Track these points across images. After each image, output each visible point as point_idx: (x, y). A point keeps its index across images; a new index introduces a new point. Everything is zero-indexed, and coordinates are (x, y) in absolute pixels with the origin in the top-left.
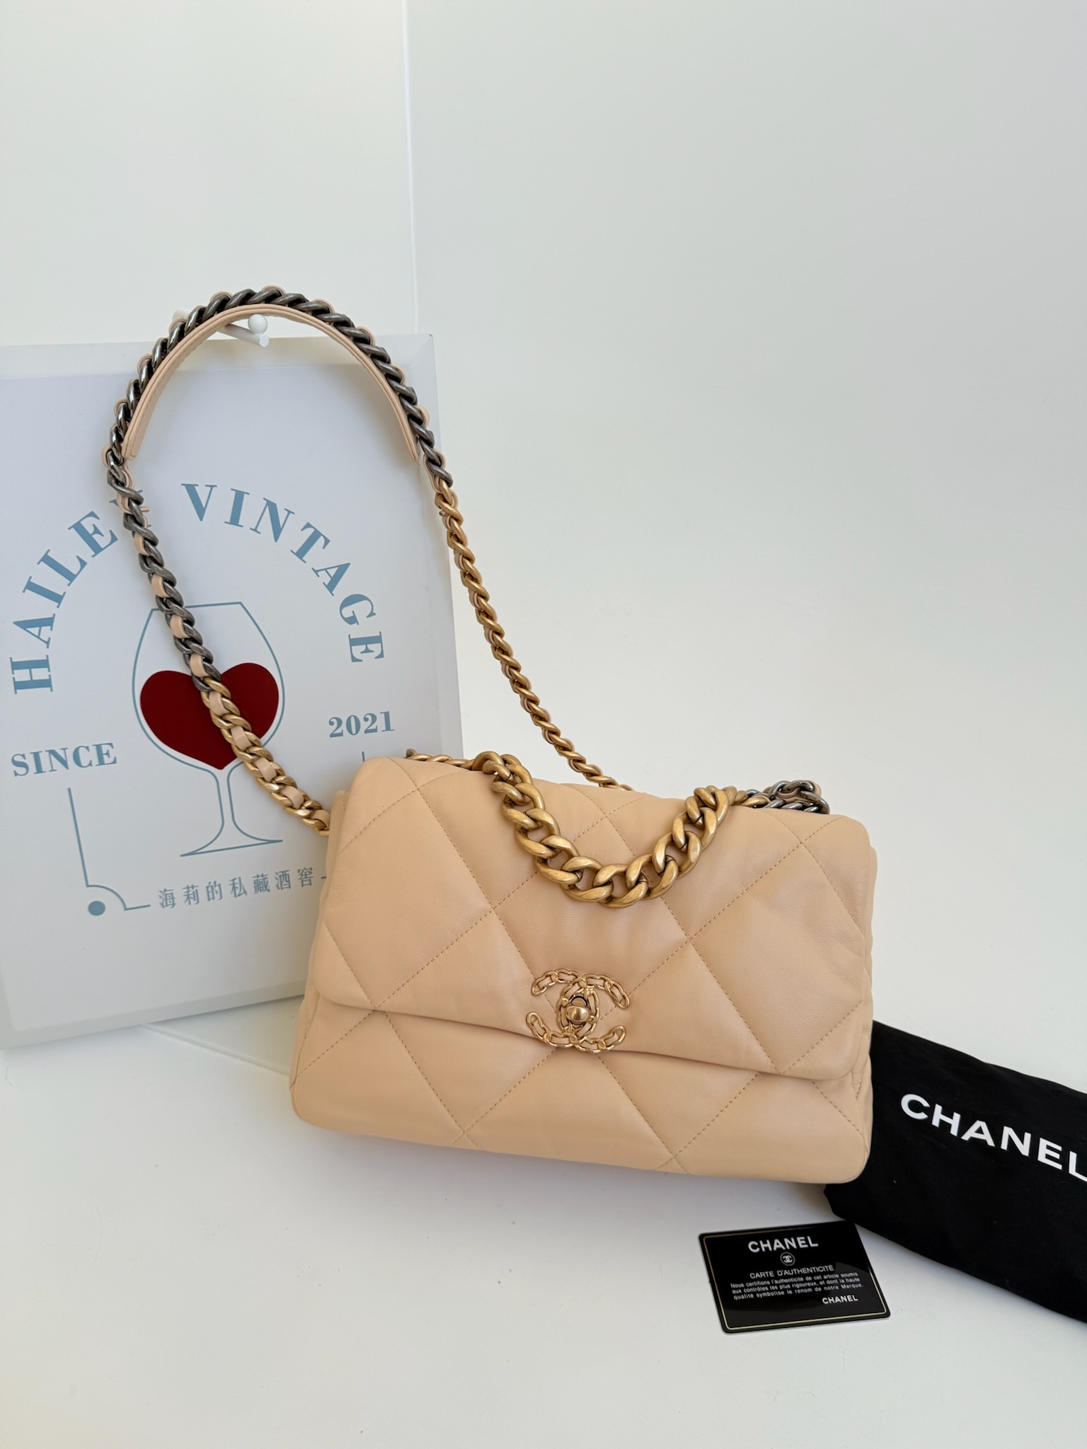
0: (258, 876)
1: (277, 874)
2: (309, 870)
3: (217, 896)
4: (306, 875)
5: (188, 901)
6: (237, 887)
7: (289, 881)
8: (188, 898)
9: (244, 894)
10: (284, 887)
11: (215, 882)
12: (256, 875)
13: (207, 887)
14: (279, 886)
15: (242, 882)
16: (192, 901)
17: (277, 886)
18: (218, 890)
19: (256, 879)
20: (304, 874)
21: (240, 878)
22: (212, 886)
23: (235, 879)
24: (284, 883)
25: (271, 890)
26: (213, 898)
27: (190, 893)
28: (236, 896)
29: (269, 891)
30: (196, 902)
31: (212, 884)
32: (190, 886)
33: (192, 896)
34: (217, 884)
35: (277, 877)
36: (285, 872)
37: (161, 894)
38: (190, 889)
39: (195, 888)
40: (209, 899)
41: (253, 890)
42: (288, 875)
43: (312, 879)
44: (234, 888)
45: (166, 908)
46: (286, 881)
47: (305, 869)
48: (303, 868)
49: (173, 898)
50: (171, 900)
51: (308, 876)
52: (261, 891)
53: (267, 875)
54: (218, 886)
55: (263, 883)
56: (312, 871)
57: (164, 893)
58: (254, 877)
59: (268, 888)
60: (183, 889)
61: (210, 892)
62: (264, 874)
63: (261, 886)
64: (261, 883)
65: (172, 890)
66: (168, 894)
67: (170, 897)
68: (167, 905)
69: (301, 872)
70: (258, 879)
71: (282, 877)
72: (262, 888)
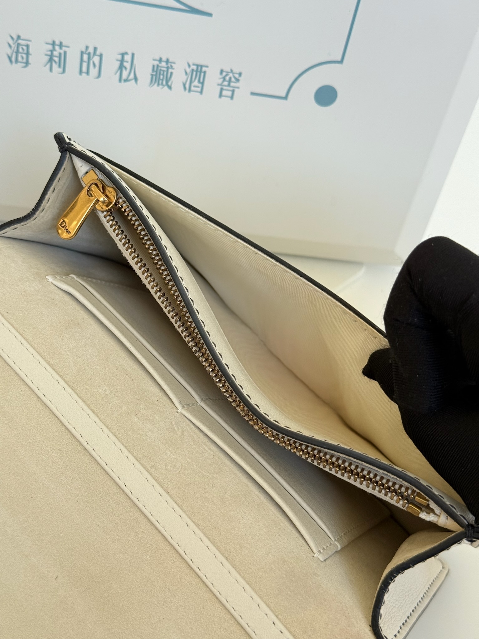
0: (160, 60)
1: (189, 66)
2: (237, 76)
3: (94, 72)
4: (230, 81)
5: (48, 65)
6: (125, 67)
7: (203, 83)
8: (51, 60)
9: (133, 81)
10: (193, 88)
11: (95, 49)
12: (158, 58)
13: (82, 53)
14: (187, 86)
15: (135, 61)
16: (55, 66)
17: (184, 85)
18: (97, 64)
19: (157, 63)
20: (227, 78)
21: (133, 55)
22: (89, 54)
23: (126, 53)
24: (196, 83)
25: (173, 86)
26: (88, 73)
27: (56, 53)
28: (120, 80)
29: (170, 88)
30: (61, 70)
31: (91, 50)
32: (57, 42)
33: (56, 59)
34: (98, 53)
35: (188, 70)
36: (202, 66)
37: (11, 42)
38: (57, 48)
39: (64, 48)
40: (81, 72)
41: (150, 77)
42: (205, 73)
43: (236, 90)
44: (121, 67)
45: (14, 64)
46: (199, 81)
47: (232, 71)
48: (227, 69)
49: (28, 54)
50: (24, 56)
51: (232, 84)
52: (158, 85)
53: (174, 63)
54: (99, 56)
55: (165, 73)
56: (240, 78)
57: (17, 41)
58: (154, 60)
59: (170, 83)
60: (47, 43)
61: (85, 62)
62: (171, 60)
63: (161, 77)
64: (162, 72)
65: (30, 41)
66: (22, 45)
67: (23, 49)
68: (17, 61)
69: (224, 74)
70: (160, 65)
71: (194, 73)
72: (162, 80)
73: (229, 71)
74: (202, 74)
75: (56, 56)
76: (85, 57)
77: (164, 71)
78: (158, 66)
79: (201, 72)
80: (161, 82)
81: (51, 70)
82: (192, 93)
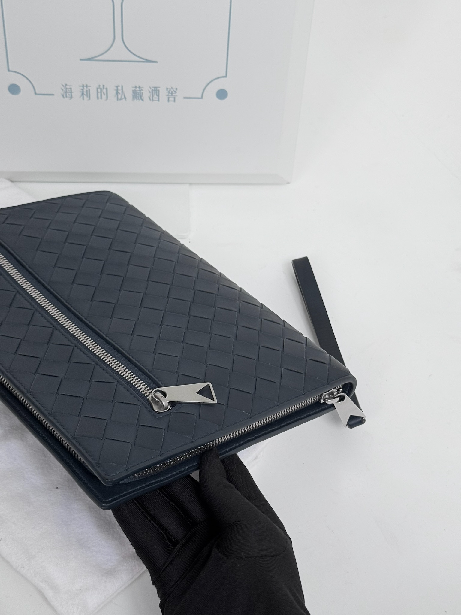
0: (136, 87)
1: (151, 88)
2: (175, 90)
3: (104, 97)
4: (172, 93)
5: (82, 97)
6: (119, 93)
7: (159, 96)
8: (83, 94)
9: (124, 99)
10: (154, 99)
11: (103, 86)
13: (97, 89)
14: (151, 98)
15: (124, 89)
16: (85, 97)
18: (105, 93)
20: (170, 92)
21: (122, 86)
22: (101, 89)
23: (119, 86)
24: (155, 96)
25: (144, 100)
26: (101, 98)
27: (85, 90)
28: (118, 100)
30: (88, 98)
31: (101, 87)
32: (85, 85)
33: (85, 93)
34: (105, 88)
35: (151, 90)
36: (157, 88)
37: (63, 88)
38: (85, 88)
39: (89, 88)
40: (98, 98)
41: (132, 96)
42: (159, 90)
43: (176, 97)
44: (117, 93)
45: (65, 98)
46: (157, 95)
48: (169, 87)
49: (71, 92)
50: (70, 94)
51: (174, 95)
52: (137, 99)
53: (143, 88)
54: (105, 89)
55: (139, 93)
56: (177, 91)
57: (65, 87)
58: (133, 87)
59: (142, 98)
60: (80, 86)
61: (99, 93)
62: (141, 86)
63: (138, 95)
64: (137, 93)
65: (71, 86)
66: (68, 89)
67: (69, 91)
68: (66, 97)
69: (169, 90)
70: (137, 90)
71: (154, 92)
72: (138, 97)
73: (171, 88)
74: (158, 92)
75: (85, 92)
76: (99, 90)
77: (138, 92)
78: (135, 90)
79: (157, 90)
80: (137, 98)
81: (83, 99)
82: (154, 102)
